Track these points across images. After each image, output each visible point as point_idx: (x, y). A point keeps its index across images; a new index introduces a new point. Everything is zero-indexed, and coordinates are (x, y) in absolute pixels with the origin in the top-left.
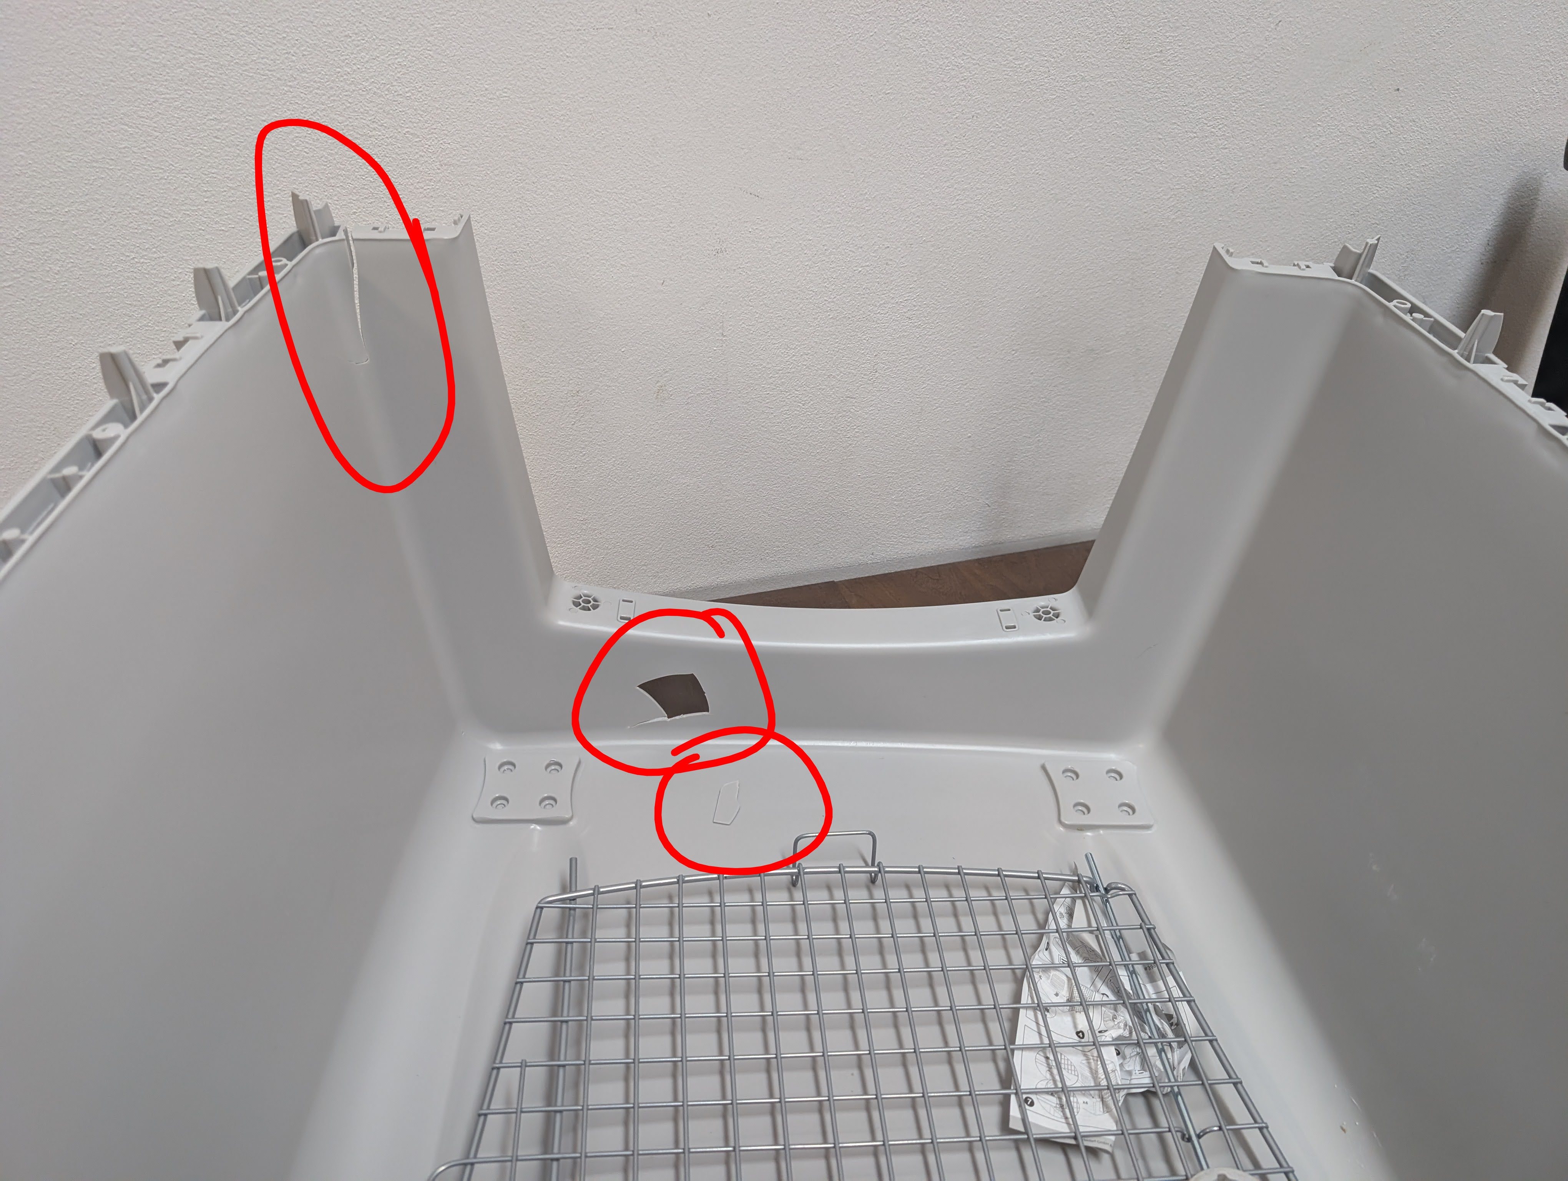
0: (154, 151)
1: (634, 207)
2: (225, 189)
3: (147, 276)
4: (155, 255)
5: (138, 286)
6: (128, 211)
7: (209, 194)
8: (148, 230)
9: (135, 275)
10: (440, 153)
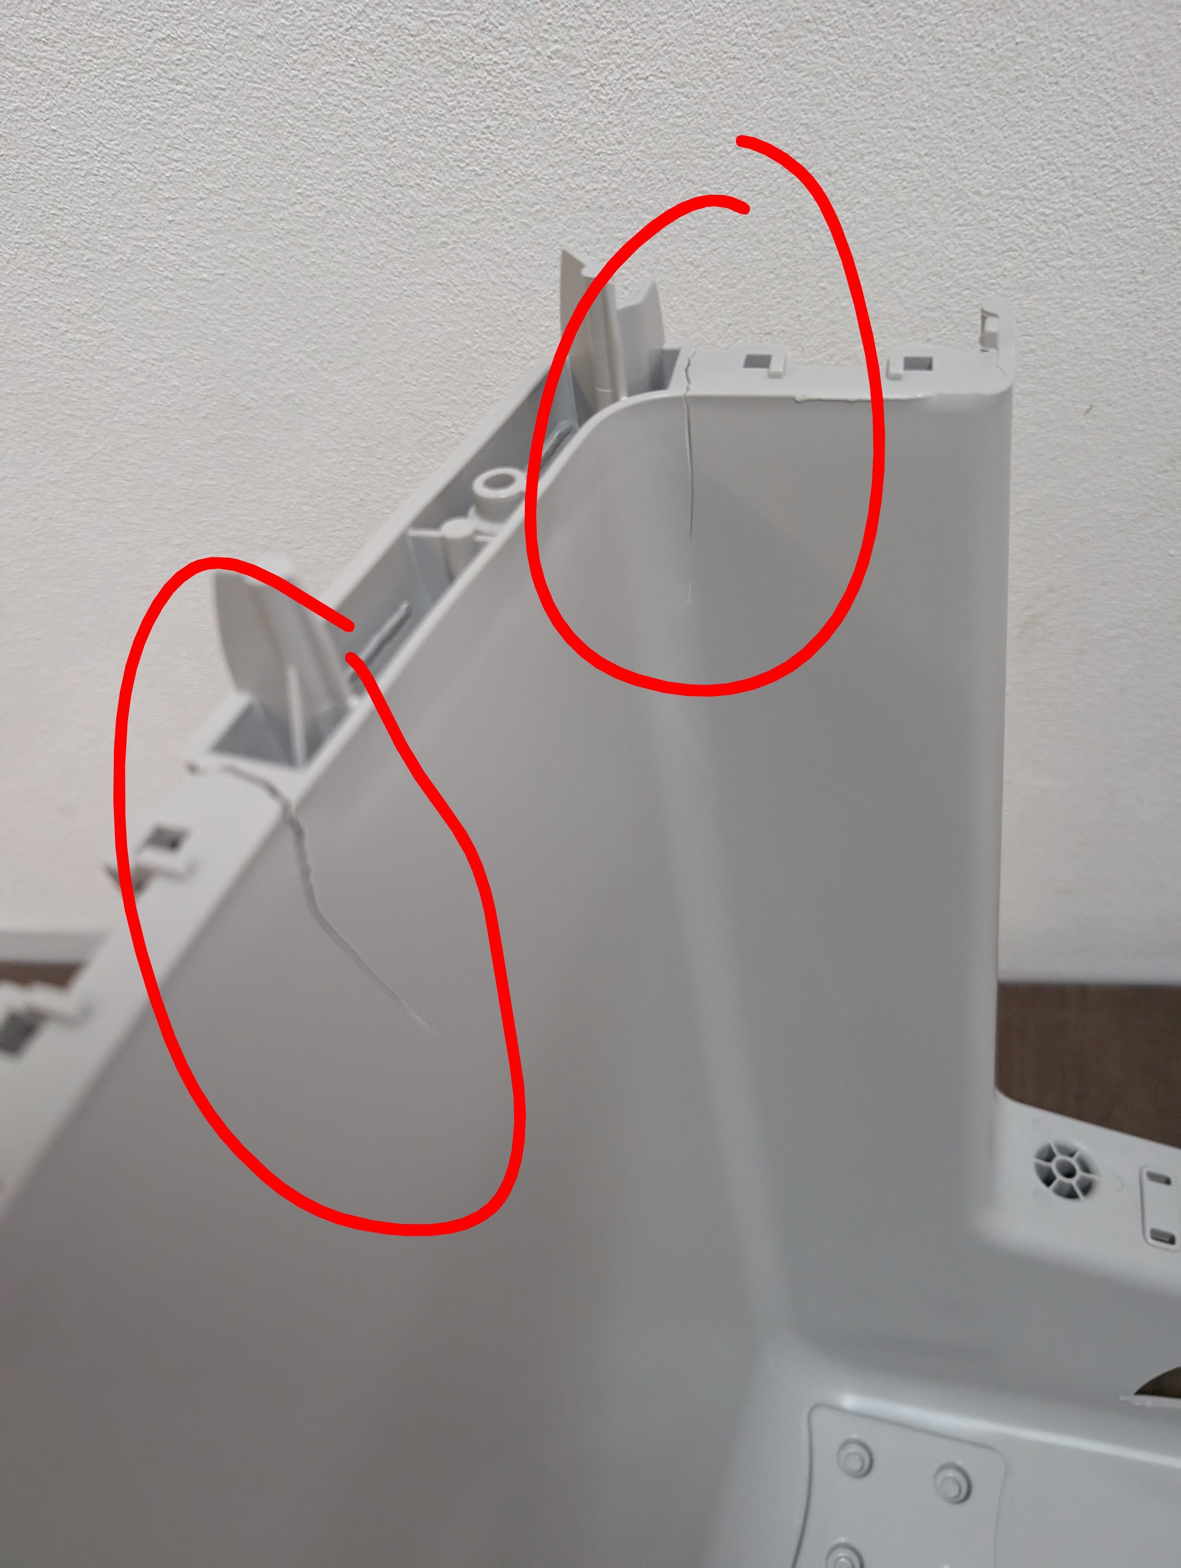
0: (68, 115)
1: (1059, 233)
2: (201, 194)
3: (90, 365)
4: (99, 328)
5: (79, 382)
6: (42, 241)
7: (173, 206)
8: (80, 278)
9: (71, 362)
10: (625, 103)
